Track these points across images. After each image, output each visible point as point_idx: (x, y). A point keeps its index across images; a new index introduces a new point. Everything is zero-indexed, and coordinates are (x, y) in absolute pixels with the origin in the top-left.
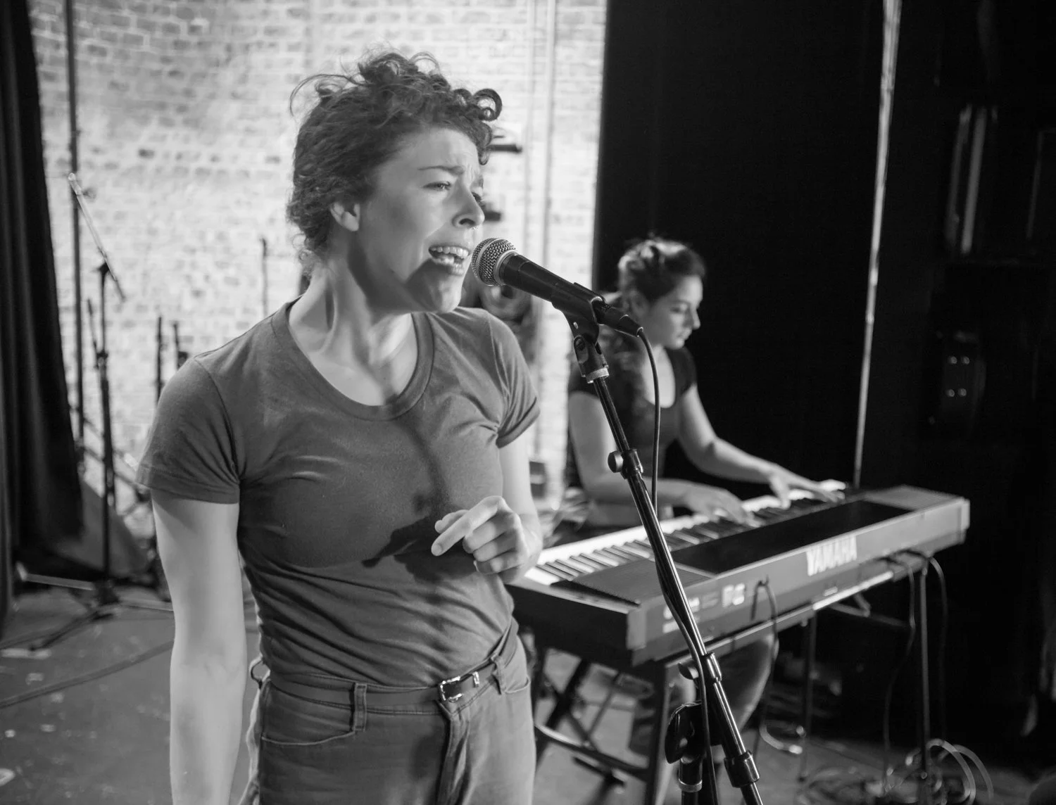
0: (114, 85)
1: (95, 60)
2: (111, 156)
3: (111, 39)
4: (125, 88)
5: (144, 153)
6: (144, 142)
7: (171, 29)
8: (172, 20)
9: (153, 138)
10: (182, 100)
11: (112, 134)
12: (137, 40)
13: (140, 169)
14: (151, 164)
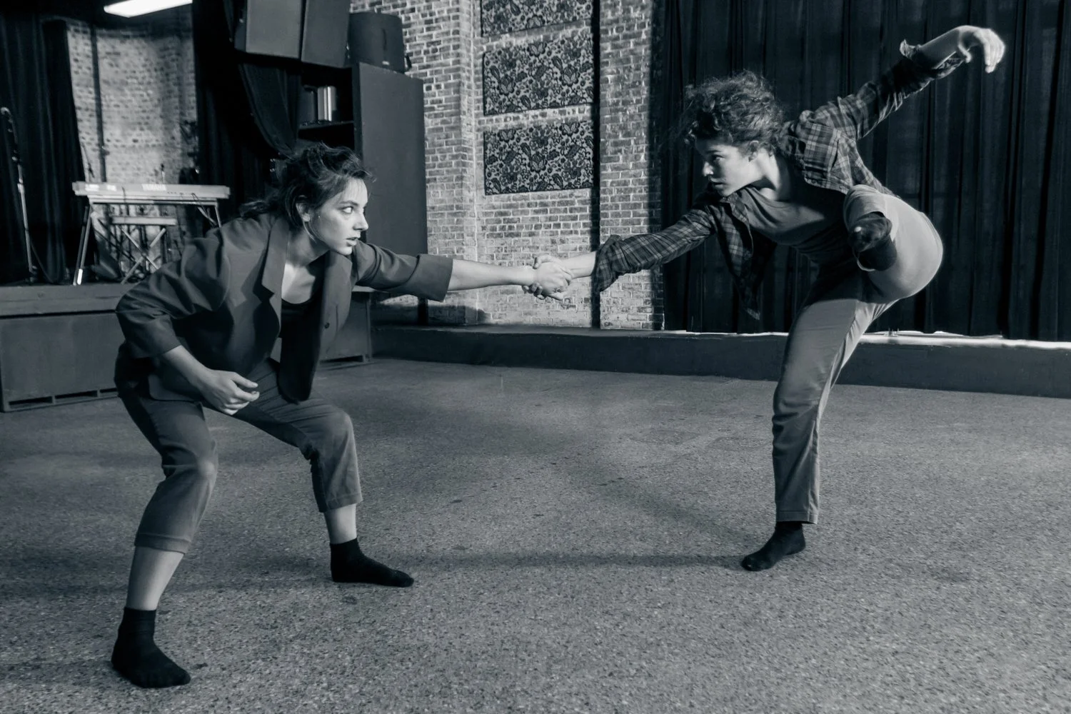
0: (123, 117)
1: (116, 109)
2: (124, 143)
3: (122, 101)
4: (127, 118)
5: (135, 141)
6: (135, 137)
7: (142, 95)
8: (141, 92)
9: (138, 135)
10: (146, 120)
11: (123, 135)
12: (130, 101)
13: (134, 146)
14: (137, 145)
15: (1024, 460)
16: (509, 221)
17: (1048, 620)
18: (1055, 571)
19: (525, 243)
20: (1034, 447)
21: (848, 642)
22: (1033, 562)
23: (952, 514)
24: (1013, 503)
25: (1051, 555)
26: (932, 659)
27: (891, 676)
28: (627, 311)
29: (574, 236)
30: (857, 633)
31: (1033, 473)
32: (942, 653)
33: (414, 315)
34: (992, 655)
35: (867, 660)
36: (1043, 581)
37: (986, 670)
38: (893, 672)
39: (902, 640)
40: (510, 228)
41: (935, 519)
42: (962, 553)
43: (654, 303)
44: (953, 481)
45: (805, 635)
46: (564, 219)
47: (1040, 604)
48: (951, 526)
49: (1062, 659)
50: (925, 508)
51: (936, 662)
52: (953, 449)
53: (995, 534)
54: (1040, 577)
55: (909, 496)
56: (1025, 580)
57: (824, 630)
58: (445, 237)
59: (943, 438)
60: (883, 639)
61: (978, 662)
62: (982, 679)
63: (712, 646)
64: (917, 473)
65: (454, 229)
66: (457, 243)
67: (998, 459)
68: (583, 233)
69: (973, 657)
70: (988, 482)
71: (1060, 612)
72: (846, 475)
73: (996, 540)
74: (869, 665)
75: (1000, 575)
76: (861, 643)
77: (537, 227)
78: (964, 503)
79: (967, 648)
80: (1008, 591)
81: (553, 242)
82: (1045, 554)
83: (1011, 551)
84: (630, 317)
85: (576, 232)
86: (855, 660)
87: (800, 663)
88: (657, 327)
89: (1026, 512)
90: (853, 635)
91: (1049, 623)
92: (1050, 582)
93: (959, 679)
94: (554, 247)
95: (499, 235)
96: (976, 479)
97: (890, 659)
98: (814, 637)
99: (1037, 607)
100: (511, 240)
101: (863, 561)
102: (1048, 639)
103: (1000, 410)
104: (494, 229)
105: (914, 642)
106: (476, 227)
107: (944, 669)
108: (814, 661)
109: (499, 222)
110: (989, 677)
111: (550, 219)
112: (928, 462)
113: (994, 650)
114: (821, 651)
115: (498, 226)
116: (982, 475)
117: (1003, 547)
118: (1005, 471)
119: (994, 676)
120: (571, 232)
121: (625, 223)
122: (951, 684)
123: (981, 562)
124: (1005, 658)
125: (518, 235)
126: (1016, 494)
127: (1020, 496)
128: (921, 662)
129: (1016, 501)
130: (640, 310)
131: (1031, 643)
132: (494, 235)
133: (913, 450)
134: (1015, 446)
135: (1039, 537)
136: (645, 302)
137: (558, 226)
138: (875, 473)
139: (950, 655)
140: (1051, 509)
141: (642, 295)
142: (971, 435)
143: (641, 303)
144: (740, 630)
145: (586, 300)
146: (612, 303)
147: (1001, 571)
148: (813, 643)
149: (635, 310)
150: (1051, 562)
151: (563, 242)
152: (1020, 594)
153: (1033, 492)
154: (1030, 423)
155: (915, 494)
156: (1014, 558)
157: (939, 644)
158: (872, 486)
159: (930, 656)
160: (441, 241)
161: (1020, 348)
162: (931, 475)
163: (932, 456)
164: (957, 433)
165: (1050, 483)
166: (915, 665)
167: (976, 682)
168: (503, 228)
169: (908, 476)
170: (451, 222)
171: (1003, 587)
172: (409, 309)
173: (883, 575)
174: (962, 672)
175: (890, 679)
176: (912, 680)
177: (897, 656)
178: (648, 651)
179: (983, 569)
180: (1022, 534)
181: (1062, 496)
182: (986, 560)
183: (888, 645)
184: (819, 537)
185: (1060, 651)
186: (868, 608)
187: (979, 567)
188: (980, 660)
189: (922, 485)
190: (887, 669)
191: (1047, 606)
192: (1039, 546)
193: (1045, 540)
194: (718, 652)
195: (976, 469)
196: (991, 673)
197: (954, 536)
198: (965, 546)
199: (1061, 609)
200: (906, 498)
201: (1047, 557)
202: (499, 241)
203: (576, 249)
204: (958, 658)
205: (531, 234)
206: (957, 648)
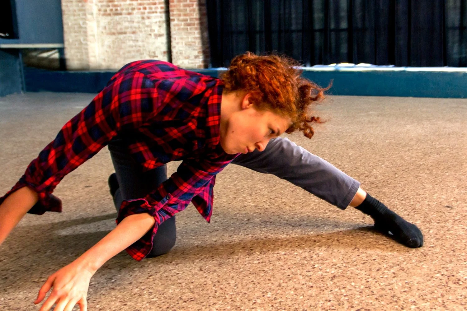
15: (408, 130)
16: (115, 6)
17: (436, 234)
18: (435, 196)
19: (126, 19)
20: (412, 123)
21: (299, 272)
22: (421, 192)
23: (370, 165)
24: (405, 155)
25: (431, 186)
26: (361, 279)
27: (330, 301)
28: (188, 58)
29: (155, 14)
30: (306, 262)
31: (414, 137)
32: (368, 273)
33: (57, 64)
34: (403, 269)
35: (312, 287)
36: (429, 205)
37: (400, 284)
38: (331, 297)
39: (338, 265)
40: (116, 10)
41: (361, 168)
42: (377, 190)
43: (204, 52)
44: (370, 144)
45: (266, 269)
46: (148, 4)
47: (429, 222)
48: (370, 172)
49: (450, 266)
50: (355, 162)
51: (364, 281)
52: (370, 126)
53: (397, 176)
54: (426, 202)
55: (345, 155)
56: (418, 205)
57: (281, 263)
58: (74, 15)
59: (364, 120)
60: (325, 265)
61: (394, 277)
62: (397, 293)
63: (187, 291)
64: (350, 140)
65: (80, 10)
66: (82, 19)
67: (394, 130)
68: (160, 13)
69: (390, 273)
70: (390, 144)
71: (442, 227)
72: (307, 144)
73: (397, 179)
74: (313, 292)
75: (402, 203)
76: (309, 271)
77: (133, 9)
78: (378, 157)
79: (385, 266)
80: (409, 215)
81: (143, 18)
82: (427, 186)
83: (407, 186)
84: (190, 62)
85: (156, 12)
86: (302, 289)
87: (258, 298)
88: (206, 67)
89: (413, 159)
90: (303, 265)
91: (437, 237)
92: (433, 205)
93: (381, 296)
94: (143, 21)
95: (109, 15)
96: (383, 142)
97: (330, 283)
98: (273, 270)
99: (428, 225)
100: (117, 18)
101: (314, 201)
102: (438, 250)
103: (393, 104)
104: (106, 11)
105: (347, 265)
106: (95, 10)
107: (369, 288)
108: (269, 294)
109: (108, 6)
110: (403, 290)
111: (140, 4)
112: (356, 134)
113: (404, 265)
114: (277, 284)
115: (108, 9)
116: (387, 139)
117: (402, 183)
118: (399, 137)
119: (406, 289)
120: (153, 12)
121: (185, 6)
122: (375, 302)
123: (390, 196)
124: (411, 270)
125: (121, 14)
126: (407, 149)
127: (409, 150)
128: (353, 284)
129: (407, 153)
130: (196, 57)
131: (427, 254)
132: (106, 14)
133: (347, 127)
134: (403, 123)
135: (422, 175)
136: (199, 52)
137: (145, 8)
138: (325, 142)
139: (374, 274)
140: (427, 157)
141: (196, 48)
142: (379, 118)
143: (196, 53)
144: (215, 271)
145: (164, 52)
146: (179, 53)
147: (402, 200)
148: (271, 276)
149: (193, 57)
150: (432, 191)
151: (148, 18)
152: (416, 216)
153: (415, 147)
154: (409, 110)
155: (349, 153)
156: (410, 191)
157: (366, 264)
158: (323, 150)
159: (359, 277)
160: (72, 18)
161: (401, 72)
162: (358, 141)
163: (358, 130)
164: (371, 117)
165: (424, 142)
166: (348, 287)
167: (393, 296)
168: (111, 10)
169: (344, 143)
170: (78, 6)
171: (405, 212)
172: (54, 60)
173: (327, 211)
174: (383, 289)
175: (329, 304)
176: (346, 302)
177: (335, 280)
178: (129, 304)
179: (392, 200)
180: (412, 174)
181: (431, 149)
182: (393, 193)
183: (328, 270)
184: (286, 187)
185: (447, 259)
186: (316, 239)
187: (389, 199)
188: (395, 275)
189: (353, 148)
190: (327, 294)
191: (434, 223)
192: (423, 180)
193: (426, 176)
194: (191, 295)
195: (383, 136)
196: (403, 287)
197: (372, 179)
198: (380, 185)
199: (443, 224)
200: (343, 156)
201: (429, 188)
202: (109, 18)
203: (156, 22)
204: (379, 275)
205: (129, 14)
206: (377, 267)
